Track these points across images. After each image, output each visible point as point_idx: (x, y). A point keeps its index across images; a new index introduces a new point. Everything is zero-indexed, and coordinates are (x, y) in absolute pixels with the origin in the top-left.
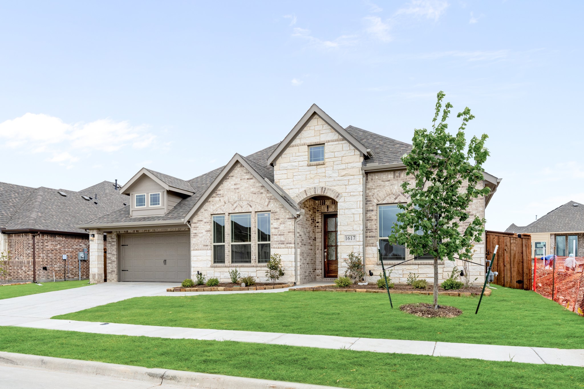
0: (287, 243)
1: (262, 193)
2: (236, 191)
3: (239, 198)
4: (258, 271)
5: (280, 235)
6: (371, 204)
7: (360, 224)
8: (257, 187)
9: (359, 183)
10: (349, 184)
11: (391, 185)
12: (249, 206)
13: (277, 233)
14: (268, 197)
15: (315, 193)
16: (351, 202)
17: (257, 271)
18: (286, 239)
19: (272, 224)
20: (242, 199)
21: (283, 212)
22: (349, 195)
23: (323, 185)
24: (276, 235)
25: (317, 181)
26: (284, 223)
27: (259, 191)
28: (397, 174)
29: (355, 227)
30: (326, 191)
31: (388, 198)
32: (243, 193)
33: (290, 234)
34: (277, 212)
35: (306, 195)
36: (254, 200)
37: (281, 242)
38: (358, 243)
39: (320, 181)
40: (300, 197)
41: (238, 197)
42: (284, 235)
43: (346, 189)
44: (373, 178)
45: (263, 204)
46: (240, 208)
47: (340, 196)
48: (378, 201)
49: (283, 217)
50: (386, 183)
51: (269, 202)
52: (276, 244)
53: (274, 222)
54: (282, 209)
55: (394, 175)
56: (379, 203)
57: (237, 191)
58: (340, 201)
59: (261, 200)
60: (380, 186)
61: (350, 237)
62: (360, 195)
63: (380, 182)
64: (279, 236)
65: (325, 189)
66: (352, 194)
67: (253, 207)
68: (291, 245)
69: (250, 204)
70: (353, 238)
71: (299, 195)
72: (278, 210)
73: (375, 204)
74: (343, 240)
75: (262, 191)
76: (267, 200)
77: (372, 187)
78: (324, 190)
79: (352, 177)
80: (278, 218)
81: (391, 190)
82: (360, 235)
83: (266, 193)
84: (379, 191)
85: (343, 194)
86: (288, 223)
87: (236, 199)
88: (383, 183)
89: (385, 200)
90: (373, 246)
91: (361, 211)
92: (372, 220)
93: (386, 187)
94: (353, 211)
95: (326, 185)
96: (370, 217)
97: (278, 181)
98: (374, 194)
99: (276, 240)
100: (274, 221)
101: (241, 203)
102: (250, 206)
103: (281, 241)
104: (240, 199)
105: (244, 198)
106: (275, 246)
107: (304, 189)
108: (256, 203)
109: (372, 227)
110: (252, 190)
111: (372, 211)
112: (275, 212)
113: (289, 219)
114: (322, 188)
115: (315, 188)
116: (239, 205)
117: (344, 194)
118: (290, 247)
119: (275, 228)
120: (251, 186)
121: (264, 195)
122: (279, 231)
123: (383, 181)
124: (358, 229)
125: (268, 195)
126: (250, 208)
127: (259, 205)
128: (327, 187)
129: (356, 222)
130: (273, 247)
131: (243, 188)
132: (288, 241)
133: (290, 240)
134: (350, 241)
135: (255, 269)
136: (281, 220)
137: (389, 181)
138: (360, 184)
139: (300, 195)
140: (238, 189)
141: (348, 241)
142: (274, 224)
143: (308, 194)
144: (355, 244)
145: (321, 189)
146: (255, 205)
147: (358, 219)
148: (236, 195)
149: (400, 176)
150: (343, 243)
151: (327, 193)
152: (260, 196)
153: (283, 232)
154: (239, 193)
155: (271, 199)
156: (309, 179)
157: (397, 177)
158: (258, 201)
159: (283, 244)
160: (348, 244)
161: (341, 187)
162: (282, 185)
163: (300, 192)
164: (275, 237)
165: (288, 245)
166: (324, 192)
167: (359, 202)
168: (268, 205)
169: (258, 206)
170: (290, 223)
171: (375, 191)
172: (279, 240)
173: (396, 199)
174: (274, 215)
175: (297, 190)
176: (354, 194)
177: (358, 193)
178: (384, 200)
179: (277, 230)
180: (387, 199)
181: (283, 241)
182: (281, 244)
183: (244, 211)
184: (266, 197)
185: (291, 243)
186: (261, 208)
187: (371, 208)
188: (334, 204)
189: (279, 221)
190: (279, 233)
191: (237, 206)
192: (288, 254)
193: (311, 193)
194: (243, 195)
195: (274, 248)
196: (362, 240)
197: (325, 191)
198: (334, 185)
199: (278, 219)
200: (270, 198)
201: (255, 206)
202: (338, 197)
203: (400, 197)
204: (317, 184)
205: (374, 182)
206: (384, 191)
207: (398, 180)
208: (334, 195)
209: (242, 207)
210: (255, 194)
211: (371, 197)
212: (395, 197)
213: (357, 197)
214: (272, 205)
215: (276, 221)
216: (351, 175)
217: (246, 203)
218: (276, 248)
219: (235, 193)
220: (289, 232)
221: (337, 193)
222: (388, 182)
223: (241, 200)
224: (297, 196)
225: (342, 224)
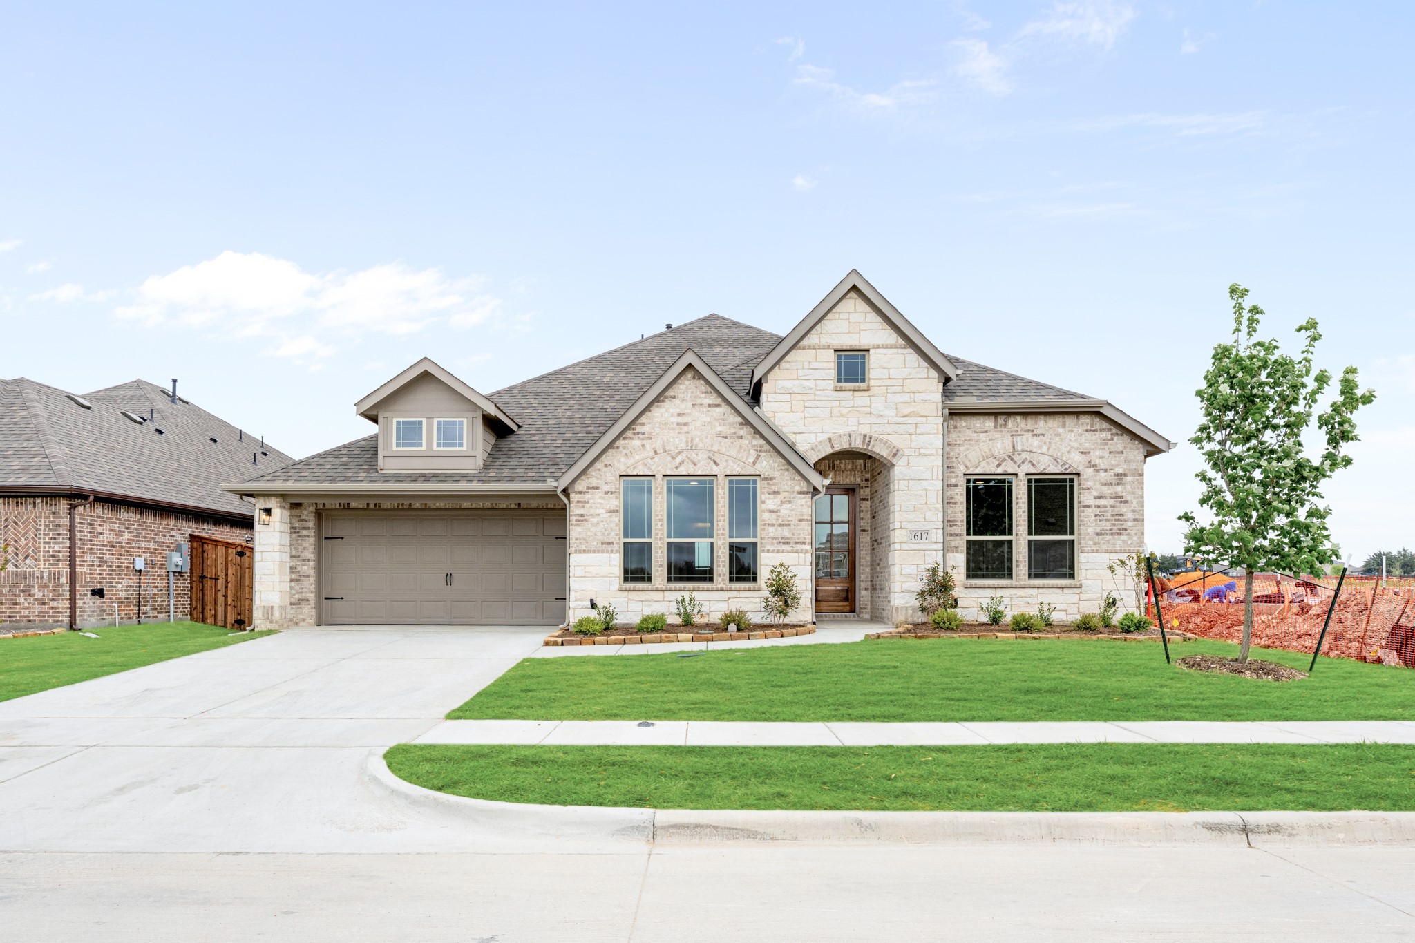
0: (796, 543)
1: (741, 437)
2: (681, 429)
3: (690, 445)
4: (730, 600)
5: (781, 525)
6: (953, 472)
7: (937, 509)
8: (730, 424)
9: (935, 432)
10: (918, 432)
11: (990, 440)
12: (712, 463)
13: (774, 522)
14: (755, 446)
15: (850, 444)
16: (921, 468)
17: (729, 598)
18: (793, 534)
19: (763, 502)
20: (696, 446)
21: (788, 478)
22: (917, 453)
23: (865, 430)
24: (773, 525)
25: (853, 421)
26: (790, 502)
27: (735, 433)
28: (1001, 420)
29: (928, 514)
30: (871, 443)
31: (983, 464)
32: (699, 433)
33: (803, 523)
34: (775, 479)
35: (833, 447)
36: (723, 450)
37: (783, 541)
38: (934, 546)
39: (861, 422)
40: (819, 451)
41: (687, 442)
42: (789, 525)
43: (911, 441)
44: (958, 425)
45: (744, 460)
46: (691, 466)
47: (899, 455)
48: (966, 467)
49: (787, 488)
50: (981, 435)
51: (758, 456)
52: (772, 544)
53: (769, 499)
54: (786, 473)
55: (996, 421)
56: (969, 472)
57: (685, 428)
58: (899, 463)
59: (739, 452)
60: (970, 440)
61: (919, 534)
62: (937, 455)
63: (969, 433)
64: (779, 528)
65: (871, 438)
66: (922, 451)
67: (721, 466)
68: (804, 547)
69: (713, 458)
70: (924, 536)
71: (816, 446)
72: (776, 474)
73: (961, 474)
74: (906, 539)
75: (741, 433)
76: (754, 453)
77: (956, 441)
78: (867, 440)
79: (923, 420)
80: (776, 490)
81: (990, 450)
82: (938, 531)
83: (750, 437)
84: (968, 449)
85: (905, 450)
86: (799, 501)
87: (683, 446)
88: (975, 435)
89: (979, 468)
90: (957, 552)
91: (939, 485)
92: (955, 503)
93: (981, 444)
94: (925, 484)
95: (873, 430)
96: (952, 498)
97: (771, 414)
98: (958, 454)
99: (771, 535)
100: (767, 496)
101: (694, 455)
102: (715, 462)
103: (782, 538)
104: (692, 447)
105: (701, 445)
106: (771, 548)
107: (827, 436)
108: (729, 458)
109: (955, 516)
110: (719, 429)
111: (956, 485)
112: (771, 479)
113: (801, 493)
114: (865, 436)
115: (850, 435)
116: (689, 458)
117: (907, 452)
118: (802, 550)
119: (771, 511)
120: (716, 420)
121: (745, 442)
122: (779, 516)
123: (975, 432)
124: (935, 519)
125: (755, 442)
126: (714, 466)
127: (734, 463)
128: (874, 436)
129: (930, 506)
130: (766, 549)
131: (698, 423)
132: (798, 539)
133: (802, 535)
134: (919, 541)
135: (724, 595)
136: (783, 495)
137: (986, 432)
138: (938, 433)
139: (820, 447)
140: (685, 424)
141: (913, 541)
142: (768, 502)
143: (835, 446)
144: (929, 548)
145: (862, 437)
146: (726, 461)
147: (935, 501)
148: (683, 437)
149: (1005, 425)
150: (905, 545)
151: (874, 446)
152: (738, 443)
153: (789, 521)
154: (688, 433)
155: (760, 451)
156: (838, 417)
157: (1001, 426)
158: (733, 453)
159: (788, 543)
160: (915, 547)
161: (902, 436)
162: (781, 423)
163: (818, 440)
164: (771, 529)
165: (799, 547)
166: (868, 445)
167: (935, 468)
168: (754, 464)
169: (732, 464)
170: (803, 502)
171: (962, 448)
172: (779, 535)
173: (998, 466)
174: (768, 484)
175: (813, 436)
176: (928, 452)
177: (933, 452)
178: (976, 467)
179: (774, 515)
180: (982, 466)
181: (788, 538)
182: (784, 543)
183: (699, 473)
184: (750, 446)
185: (804, 543)
186: (739, 468)
187: (953, 481)
188: (833, 468)
189: (780, 497)
190: (780, 522)
191: (683, 462)
192: (798, 565)
193: (841, 445)
194: (697, 439)
195: (768, 551)
196: (942, 541)
197: (870, 442)
198: (889, 431)
199: (778, 493)
200: (759, 449)
201: (725, 464)
202: (895, 455)
203: (1005, 463)
204: (855, 428)
205: (960, 432)
206: (978, 450)
207: (1001, 431)
208: (888, 451)
209: (695, 464)
210: (726, 438)
211: (954, 459)
212: (997, 463)
213: (933, 458)
214: (764, 463)
215: (772, 496)
216: (921, 416)
217: (706, 456)
218: (773, 552)
219: (679, 433)
220: (800, 520)
221: (894, 447)
222: (985, 434)
223: (694, 448)
224: (812, 449)
225: (903, 509)
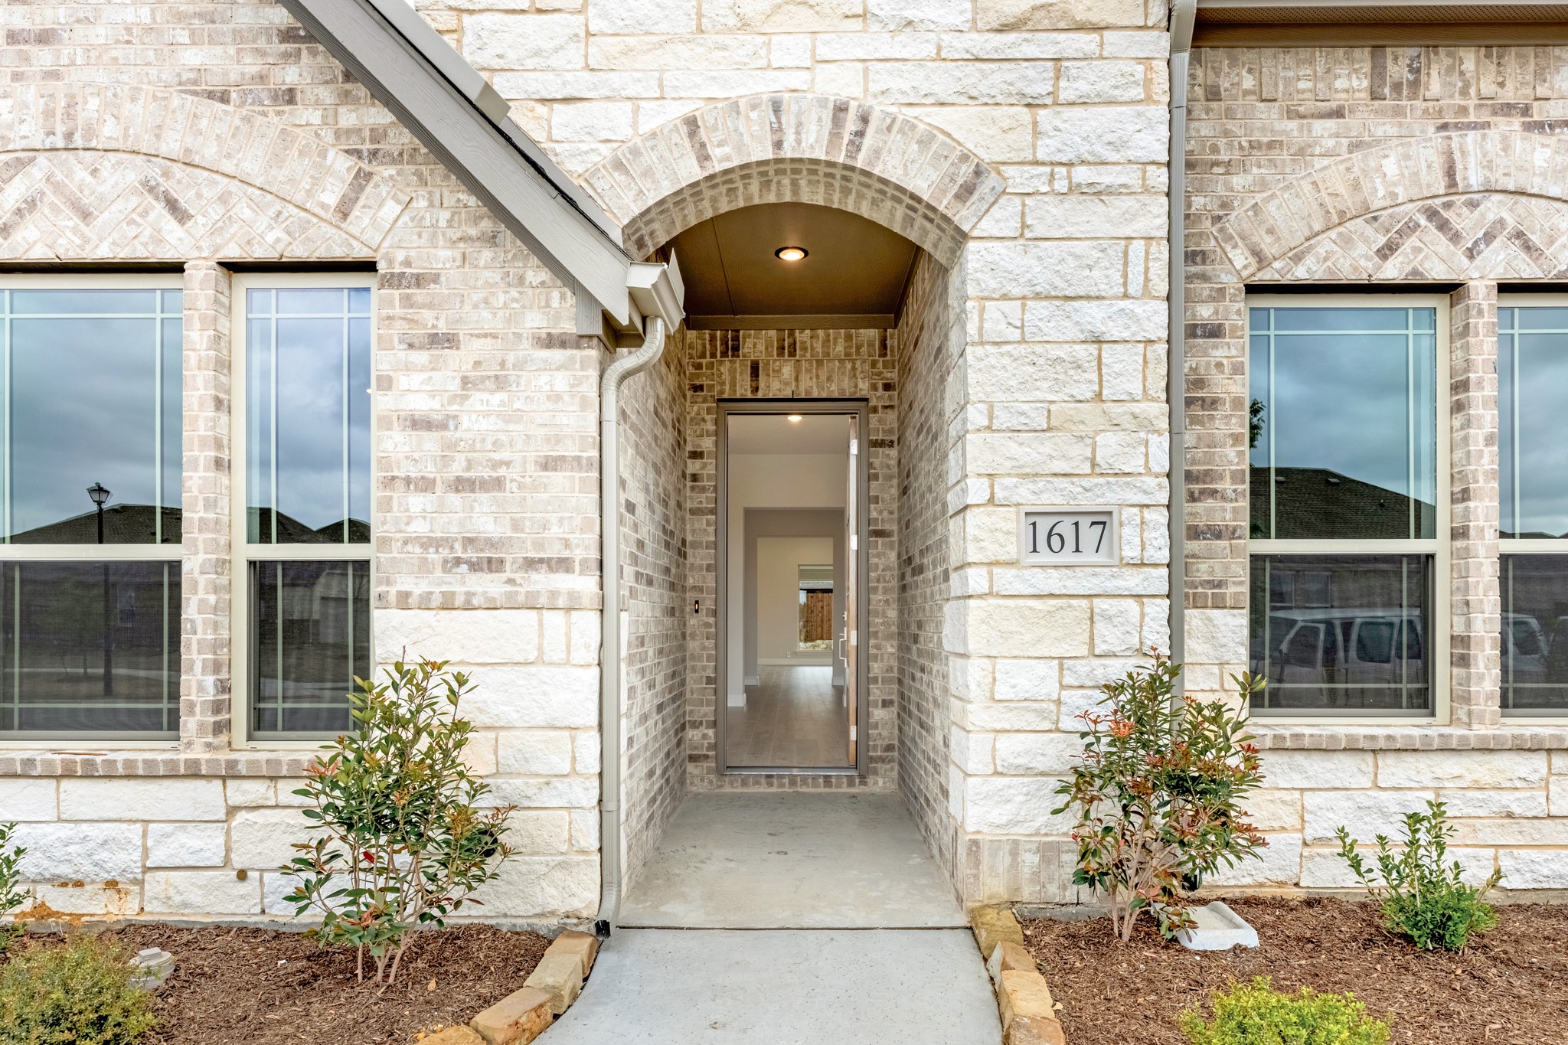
0: (530, 564)
1: (290, 96)
2: (26, 59)
3: (60, 129)
4: (241, 817)
5: (460, 485)
6: (1204, 277)
7: (1144, 424)
8: (238, 36)
9: (1137, 92)
10: (1063, 96)
11: (1355, 147)
12: (159, 209)
13: (430, 470)
14: (349, 132)
15: (778, 145)
16: (1079, 247)
17: (232, 811)
18: (516, 526)
19: (386, 384)
20: (90, 132)
21: (495, 276)
22: (1061, 185)
23: (843, 84)
24: (426, 485)
25: (790, 49)
26: (501, 383)
27: (262, 78)
28: (1398, 63)
29: (1109, 445)
30: (868, 142)
31: (1325, 244)
32: (101, 77)
33: (558, 478)
34: (435, 279)
35: (704, 157)
36: (209, 153)
37: (471, 555)
38: (1133, 581)
39: (823, 52)
40: (648, 173)
41: (48, 113)
42: (498, 484)
43: (1036, 133)
44: (1224, 84)
45: (299, 198)
46: (69, 220)
47: (984, 189)
48: (1257, 254)
49: (488, 321)
50: (1320, 126)
51: (362, 178)
52: (424, 567)
53: (408, 368)
54: (487, 254)
55: (1378, 73)
56: (1267, 276)
57: (44, 57)
58: (986, 227)
59: (277, 159)
60: (1270, 145)
61: (1066, 528)
62: (1147, 190)
63: (1269, 121)
64: (454, 499)
65: (865, 120)
66: (1082, 174)
67: (200, 223)
68: (563, 582)
69: (165, 185)
70: (1090, 535)
71: (635, 152)
72: (443, 257)
73: (1233, 283)
74: (1011, 551)
75: (290, 76)
76: (342, 166)
77: (1215, 149)
78: (851, 125)
79: (1086, 42)
80: (442, 328)
81: (1356, 186)
82: (1149, 515)
83: (326, 94)
84: (1263, 185)
85: (1009, 171)
86: (544, 378)
87: (31, 133)
88: (1293, 125)
89: (1309, 261)
90: (1219, 604)
91: (1154, 318)
92: (1214, 403)
93: (1319, 163)
94: (1094, 315)
95: (874, 87)
96: (1199, 383)
97: (447, 20)
98: (1224, 205)
99: (419, 528)
100: (402, 354)
101: (81, 174)
102: (172, 205)
103: (469, 541)
104: (69, 136)
105: (109, 130)
106: (417, 587)
107: (678, 111)
108: (234, 186)
109: (1210, 458)
110: (193, 57)
111: (1214, 332)
112: (419, 281)
113: (552, 341)
114: (841, 109)
115: (777, 108)
116: (57, 187)
117: (1018, 178)
118: (554, 594)
119: (419, 424)
120: (180, 17)
121: (308, 115)
122: (453, 446)
123: (1292, 114)
124: (1135, 464)
125: (348, 118)
126: (169, 223)
127: (258, 207)
128: (879, 109)
129: (1117, 409)
130: (393, 590)
131: (99, 34)
132: (539, 545)
133: (555, 531)
134: (1067, 557)
135: (209, 795)
136: (472, 350)
137: (1338, 113)
138: (1148, 99)
139: (650, 158)
140: (44, 38)
141: (1045, 557)
142: (402, 381)
143: (716, 152)
144: (1111, 586)
145: (827, 116)
146: (223, 199)
147: (1136, 388)
148: (30, 93)
149: (1415, 84)
150: (1010, 573)
151: (877, 153)
152: (274, 121)
153: (496, 465)
154: (53, 75)
155: (374, 154)
156: (730, 31)
157: (1397, 87)
158: (251, 164)
159: (493, 565)
160: (1053, 581)
161: (997, 112)
162: (486, 58)
163: (645, 128)
164: (417, 502)
165: (542, 581)
166: (855, 147)
167: (1137, 248)
168: (344, 211)
169: (247, 214)
170: (561, 381)
171: (1238, 181)
172: (454, 530)
173: (1387, 251)
174: (407, 302)
175: (621, 112)
176: (1107, 177)
177: (1130, 177)
178: (1298, 259)
179: (430, 442)
180: (1321, 251)
181: (491, 543)
182: (474, 567)
183: (104, 252)
184: (328, 136)
185: (563, 565)
186: (278, 233)
187: (1205, 312)
189: (458, 361)
190: (457, 469)
191: (32, 204)
192: (540, 661)
193: (740, 147)
194: (93, 103)
195: (404, 601)
196: (1164, 556)
197: (860, 134)
198: (943, 92)
199: (449, 341)
200: (367, 146)
201: (216, 212)
202: (966, 192)
203: (1412, 241)
204: (798, 80)
205: (1230, 114)
206: (1307, 187)
207: (1399, 112)
208: (934, 176)
209: (86, 215)
210: (224, 98)
211: (1207, 225)
212: (1382, 240)
213: (1128, 202)
214: (391, 209)
215: (421, 357)
216: (1080, 28)
217: (132, 177)
218: (425, 604)
219: (17, 77)
220: (548, 464)
221: (965, 158)
222: (1331, 124)
223: (78, 141)
224: (619, 165)
225: (1002, 420)
